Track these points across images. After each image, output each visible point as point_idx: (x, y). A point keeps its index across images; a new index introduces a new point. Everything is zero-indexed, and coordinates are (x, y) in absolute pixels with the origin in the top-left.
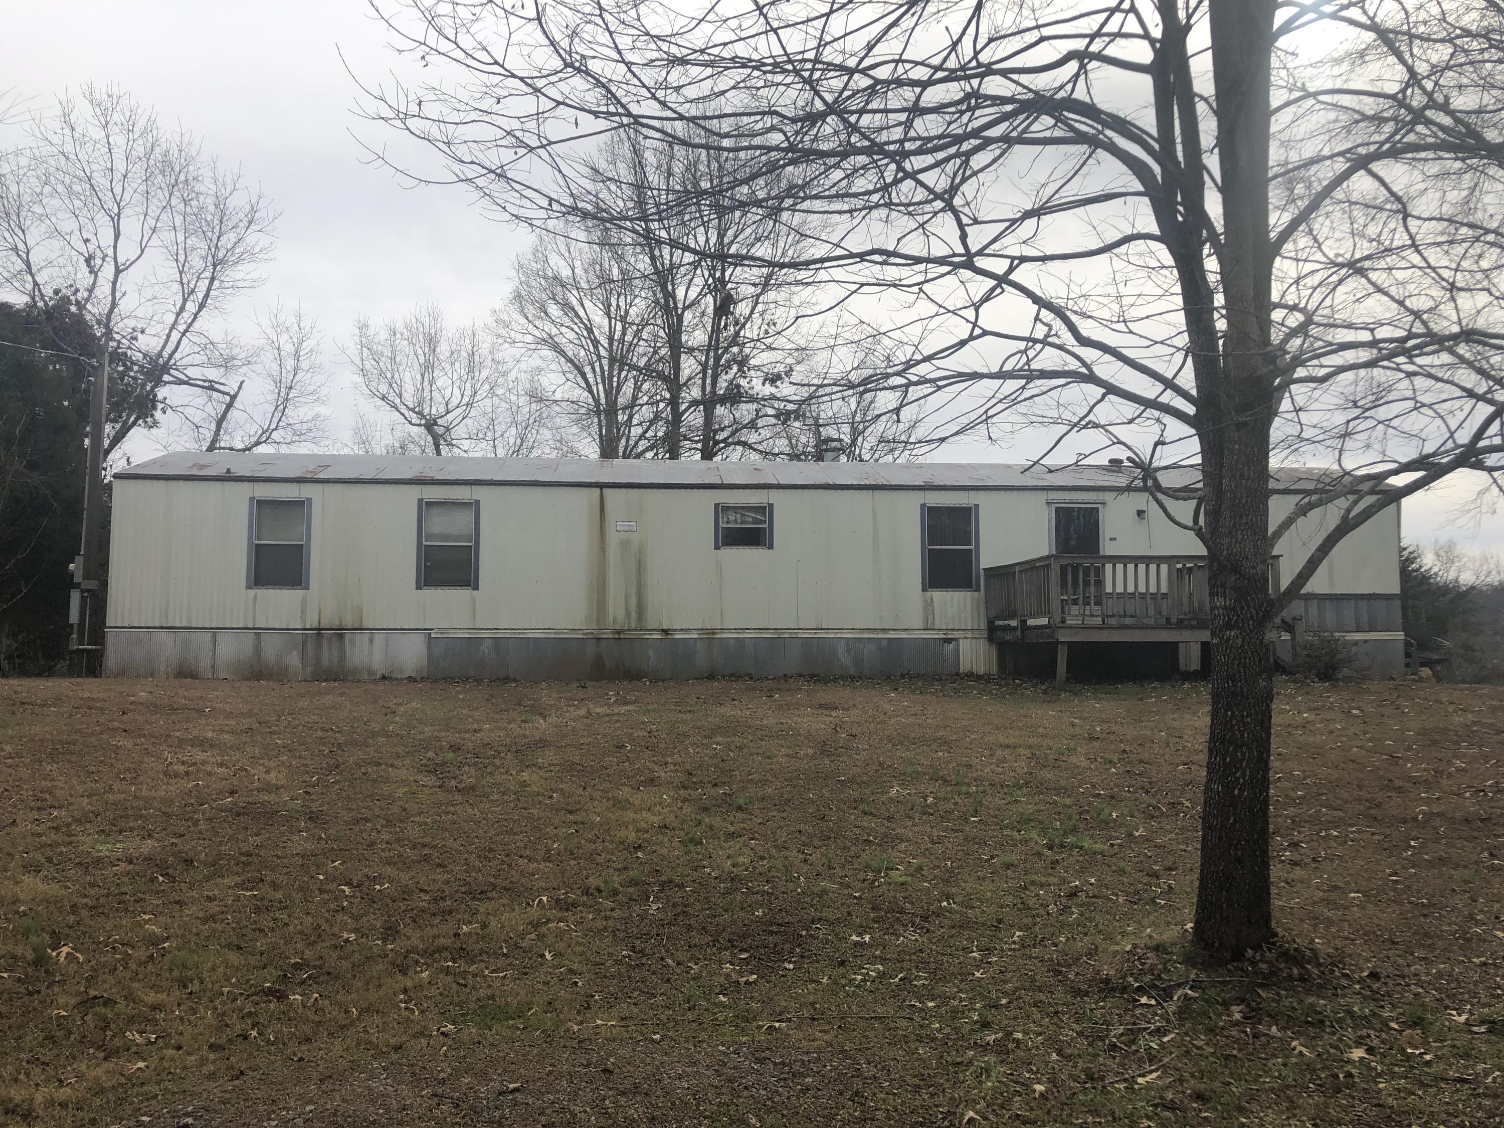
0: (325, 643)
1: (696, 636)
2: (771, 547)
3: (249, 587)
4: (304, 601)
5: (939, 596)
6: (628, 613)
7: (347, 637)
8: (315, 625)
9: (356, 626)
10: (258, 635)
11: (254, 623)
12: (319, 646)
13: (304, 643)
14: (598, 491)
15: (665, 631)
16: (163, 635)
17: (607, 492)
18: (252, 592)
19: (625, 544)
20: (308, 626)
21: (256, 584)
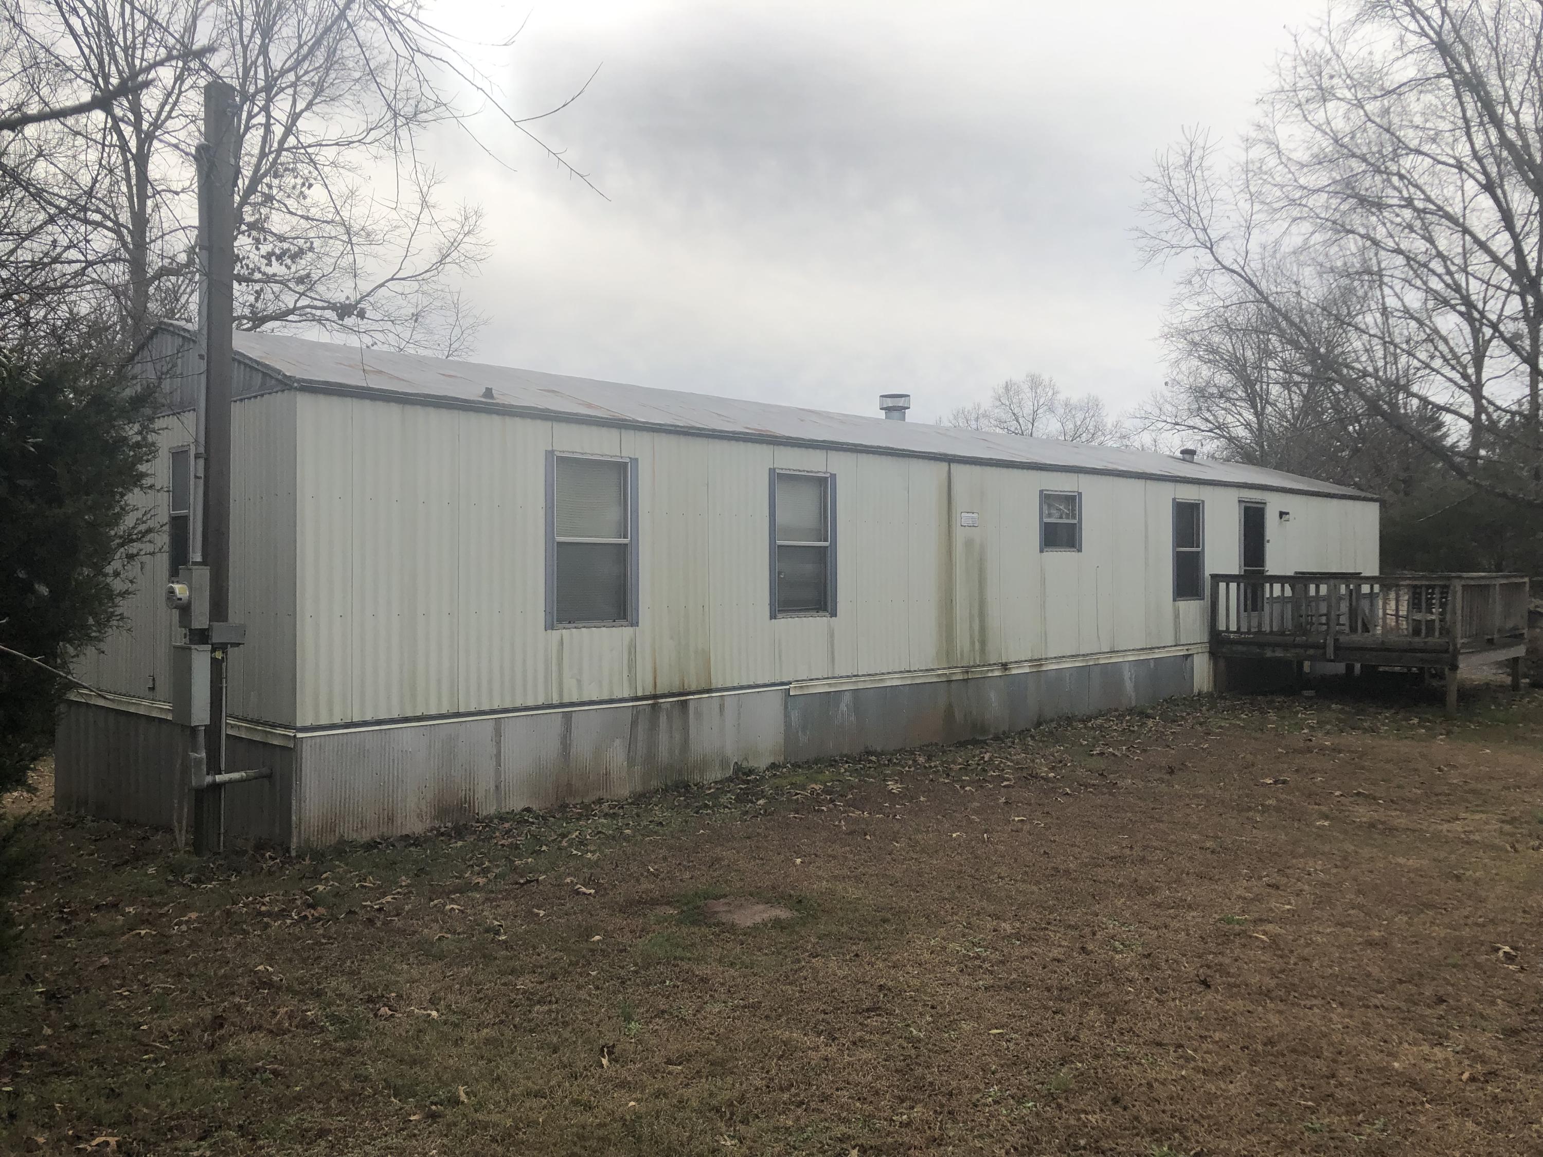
0: (663, 719)
1: (1027, 670)
2: (1080, 550)
3: (549, 626)
4: (632, 648)
5: (1183, 605)
6: (972, 643)
7: (692, 706)
8: (649, 691)
9: (704, 686)
10: (568, 717)
11: (561, 694)
12: (653, 725)
13: (634, 723)
14: (944, 466)
15: (1005, 666)
16: (407, 735)
17: (954, 466)
18: (555, 635)
19: (969, 543)
20: (640, 694)
21: (560, 621)
